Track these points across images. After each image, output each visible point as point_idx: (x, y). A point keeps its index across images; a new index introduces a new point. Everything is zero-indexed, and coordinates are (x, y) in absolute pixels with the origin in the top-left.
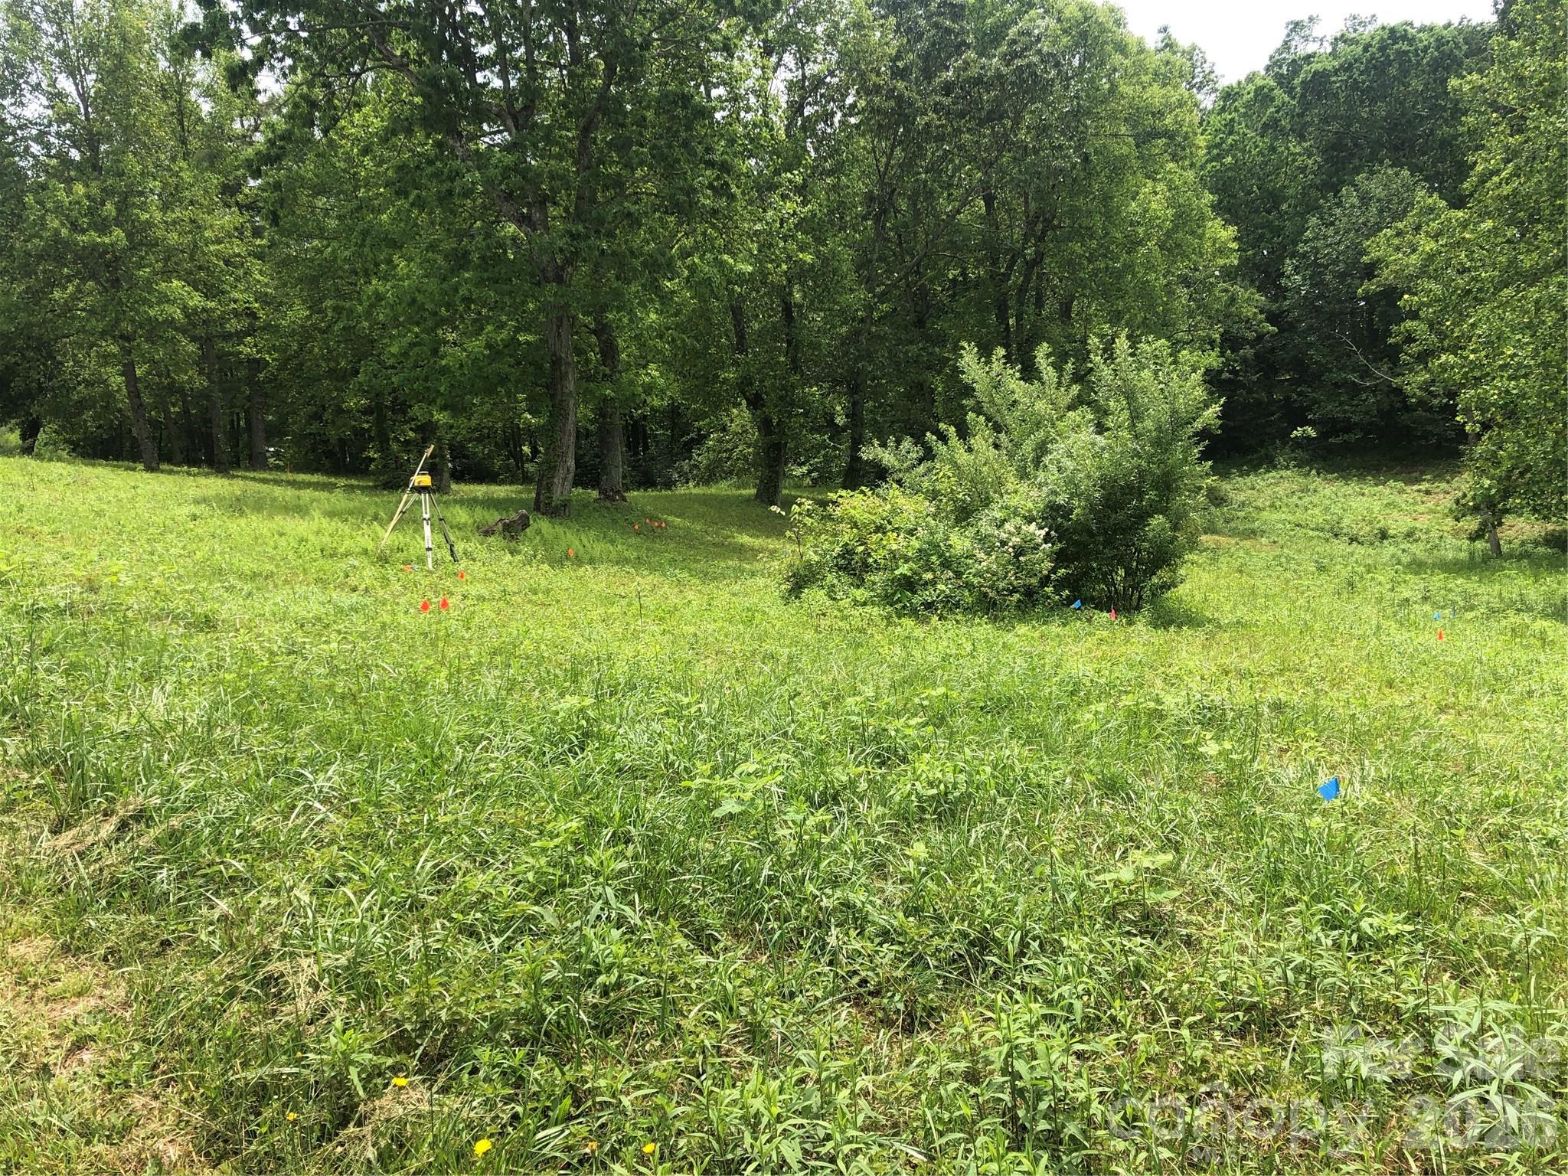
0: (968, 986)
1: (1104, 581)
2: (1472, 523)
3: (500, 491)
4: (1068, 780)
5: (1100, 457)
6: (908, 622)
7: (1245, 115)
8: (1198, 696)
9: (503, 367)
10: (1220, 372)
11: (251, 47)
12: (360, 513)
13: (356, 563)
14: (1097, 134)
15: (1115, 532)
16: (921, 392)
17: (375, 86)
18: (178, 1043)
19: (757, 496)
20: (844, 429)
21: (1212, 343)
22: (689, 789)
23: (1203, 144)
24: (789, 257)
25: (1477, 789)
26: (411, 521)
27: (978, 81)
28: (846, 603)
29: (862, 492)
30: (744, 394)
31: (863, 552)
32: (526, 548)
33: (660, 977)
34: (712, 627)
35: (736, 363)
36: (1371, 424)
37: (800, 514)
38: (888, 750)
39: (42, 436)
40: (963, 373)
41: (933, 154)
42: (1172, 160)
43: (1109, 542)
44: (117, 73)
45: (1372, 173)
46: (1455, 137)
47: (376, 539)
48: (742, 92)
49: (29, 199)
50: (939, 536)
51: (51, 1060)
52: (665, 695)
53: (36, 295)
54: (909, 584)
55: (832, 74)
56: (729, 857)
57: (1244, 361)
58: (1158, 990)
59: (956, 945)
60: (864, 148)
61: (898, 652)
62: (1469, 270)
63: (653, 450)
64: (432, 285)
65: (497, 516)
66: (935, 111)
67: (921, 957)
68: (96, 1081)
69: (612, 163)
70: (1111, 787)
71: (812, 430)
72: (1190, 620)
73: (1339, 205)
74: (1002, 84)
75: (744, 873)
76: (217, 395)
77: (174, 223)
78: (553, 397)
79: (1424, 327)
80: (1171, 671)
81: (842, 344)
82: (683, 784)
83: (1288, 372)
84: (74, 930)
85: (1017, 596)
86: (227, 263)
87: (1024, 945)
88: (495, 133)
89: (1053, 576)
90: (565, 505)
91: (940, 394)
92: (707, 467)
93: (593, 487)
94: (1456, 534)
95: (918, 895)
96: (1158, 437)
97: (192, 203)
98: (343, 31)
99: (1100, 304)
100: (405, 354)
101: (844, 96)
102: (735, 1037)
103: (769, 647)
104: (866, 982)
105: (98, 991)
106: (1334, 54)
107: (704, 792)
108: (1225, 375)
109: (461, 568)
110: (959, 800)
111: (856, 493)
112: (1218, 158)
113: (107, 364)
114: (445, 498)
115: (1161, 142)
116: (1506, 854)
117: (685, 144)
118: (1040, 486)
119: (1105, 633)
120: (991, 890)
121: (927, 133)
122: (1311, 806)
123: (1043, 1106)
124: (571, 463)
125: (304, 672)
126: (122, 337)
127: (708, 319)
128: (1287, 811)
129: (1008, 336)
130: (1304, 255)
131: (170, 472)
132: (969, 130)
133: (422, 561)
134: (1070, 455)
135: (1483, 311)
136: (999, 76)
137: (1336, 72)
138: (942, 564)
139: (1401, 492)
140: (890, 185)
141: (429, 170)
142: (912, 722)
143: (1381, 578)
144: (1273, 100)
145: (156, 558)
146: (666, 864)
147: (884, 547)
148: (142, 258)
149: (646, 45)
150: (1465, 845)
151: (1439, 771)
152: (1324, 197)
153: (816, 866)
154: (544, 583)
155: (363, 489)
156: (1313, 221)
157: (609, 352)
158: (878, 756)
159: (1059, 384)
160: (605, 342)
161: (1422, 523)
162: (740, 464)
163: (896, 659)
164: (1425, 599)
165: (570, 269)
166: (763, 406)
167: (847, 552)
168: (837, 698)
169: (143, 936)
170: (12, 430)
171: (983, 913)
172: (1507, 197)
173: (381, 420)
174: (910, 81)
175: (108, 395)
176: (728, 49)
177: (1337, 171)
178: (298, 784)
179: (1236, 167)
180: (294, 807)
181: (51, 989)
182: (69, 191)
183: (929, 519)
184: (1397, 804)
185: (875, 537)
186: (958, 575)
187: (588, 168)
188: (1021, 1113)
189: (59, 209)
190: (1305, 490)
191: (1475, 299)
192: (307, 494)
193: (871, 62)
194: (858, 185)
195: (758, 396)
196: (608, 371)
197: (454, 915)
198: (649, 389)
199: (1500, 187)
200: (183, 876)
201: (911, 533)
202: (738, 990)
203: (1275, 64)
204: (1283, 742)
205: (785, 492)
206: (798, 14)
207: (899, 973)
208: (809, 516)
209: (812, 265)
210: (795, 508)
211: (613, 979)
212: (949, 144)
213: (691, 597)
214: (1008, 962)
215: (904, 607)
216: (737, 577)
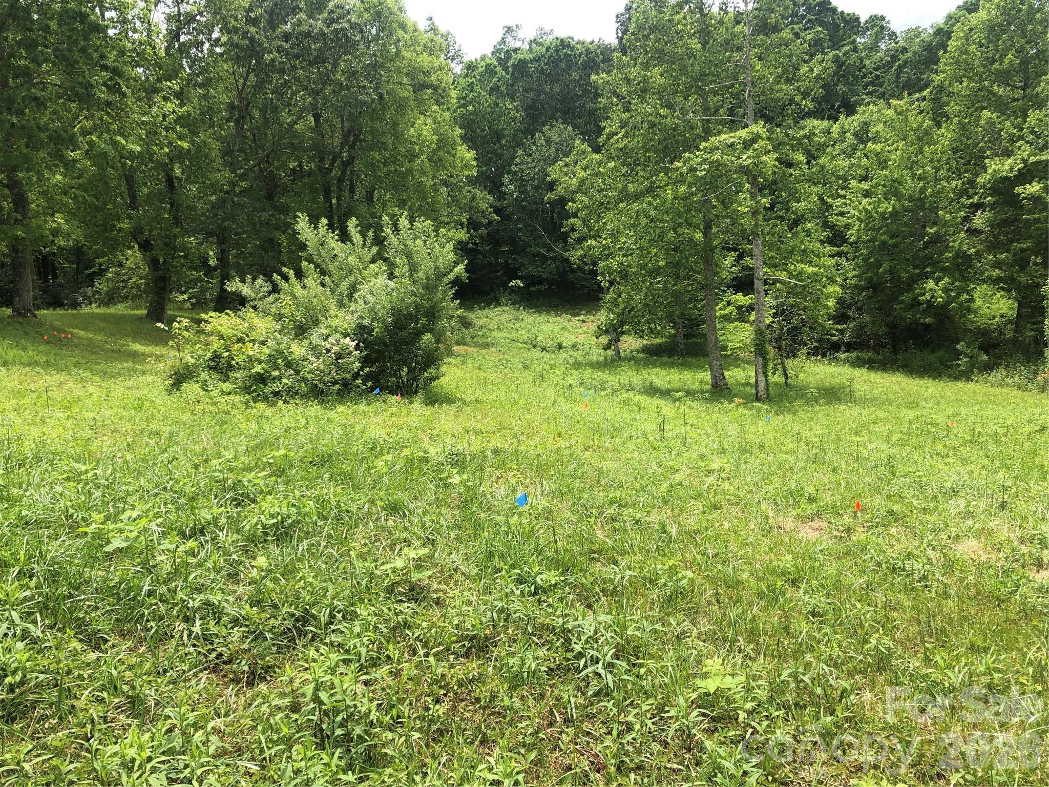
0: (294, 648)
1: (395, 375)
2: (604, 340)
4: (366, 506)
5: (391, 296)
6: (261, 406)
7: (480, 81)
8: (450, 447)
10: (467, 243)
14: (388, 81)
15: (401, 344)
16: (271, 245)
19: (148, 315)
20: (215, 268)
21: (462, 224)
22: (86, 533)
23: (455, 96)
24: (170, 143)
25: (602, 494)
27: (308, 35)
28: (215, 393)
29: (227, 314)
30: (136, 239)
31: (229, 357)
33: (58, 673)
34: (109, 412)
35: (129, 217)
36: (553, 279)
37: (180, 329)
38: (242, 495)
40: (299, 234)
41: (277, 81)
42: (436, 104)
43: (397, 351)
45: (552, 126)
46: (596, 110)
48: (130, 17)
50: (283, 346)
52: (66, 465)
54: (262, 379)
55: (201, 14)
56: (117, 580)
57: (481, 237)
58: (416, 635)
59: (286, 622)
60: (227, 71)
61: (253, 427)
62: (602, 190)
63: (60, 279)
66: (278, 51)
67: (261, 633)
69: (21, 58)
70: (394, 508)
71: (192, 268)
72: (448, 400)
73: (534, 143)
74: (324, 39)
75: (129, 590)
79: (580, 222)
80: (435, 432)
81: (212, 208)
82: (81, 530)
83: (507, 245)
85: (337, 387)
87: (331, 616)
89: (361, 373)
91: (284, 247)
92: (107, 293)
93: (8, 306)
94: (598, 346)
95: (259, 592)
96: (427, 283)
99: (393, 195)
101: (211, 32)
102: (119, 707)
103: (154, 426)
104: (222, 655)
106: (530, 50)
107: (98, 535)
108: (470, 246)
110: (291, 525)
111: (223, 315)
112: (464, 106)
115: (429, 91)
116: (615, 530)
117: (83, 50)
118: (353, 313)
119: (395, 409)
120: (311, 584)
121: (273, 66)
122: (512, 511)
123: (339, 719)
127: (106, 183)
128: (499, 515)
129: (331, 211)
130: (515, 173)
132: (302, 68)
134: (372, 293)
135: (609, 215)
136: (322, 34)
137: (531, 61)
138: (286, 365)
139: (569, 321)
140: (247, 99)
142: (260, 475)
143: (558, 372)
144: (496, 73)
146: (64, 590)
147: (243, 353)
150: (594, 527)
151: (583, 485)
152: (526, 138)
153: (185, 580)
156: (520, 152)
157: (20, 202)
158: (236, 500)
159: (364, 245)
160: (16, 195)
161: (581, 339)
162: (134, 291)
163: (251, 431)
164: (581, 384)
166: (151, 249)
167: (216, 357)
168: (206, 461)
171: (304, 598)
172: (621, 149)
174: (259, 28)
177: (533, 123)
179: (475, 113)
183: (276, 334)
184: (560, 506)
185: (236, 346)
186: (297, 372)
188: (324, 726)
190: (517, 319)
191: (606, 208)
193: (230, 10)
194: (223, 97)
195: (147, 242)
196: (19, 217)
198: (55, 232)
199: (619, 142)
201: (263, 343)
202: (122, 674)
203: (497, 51)
204: (498, 473)
205: (169, 312)
207: (245, 646)
208: (187, 330)
209: (189, 151)
210: (176, 325)
211: (18, 678)
212: (288, 76)
213: (92, 391)
214: (321, 629)
215: (259, 395)
216: (130, 375)
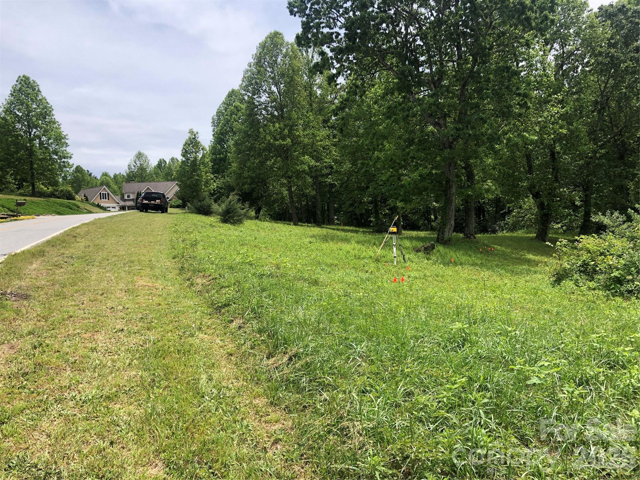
3: (422, 234)
6: (619, 299)
9: (426, 184)
11: (336, 68)
12: (369, 242)
13: (367, 261)
16: (622, 190)
17: (380, 78)
18: (311, 448)
19: (536, 237)
20: (580, 207)
22: (513, 370)
24: (555, 132)
26: (388, 246)
28: (584, 288)
29: (593, 236)
30: (531, 192)
31: (594, 265)
32: (434, 258)
34: (517, 296)
35: (528, 179)
37: (561, 246)
38: (614, 361)
39: (261, 213)
41: (629, 80)
44: (291, 84)
47: (375, 252)
48: (534, 62)
49: (261, 130)
51: (267, 446)
52: (498, 325)
53: (262, 163)
54: (619, 281)
55: (577, 49)
56: (535, 404)
60: (593, 81)
63: (487, 216)
64: (399, 152)
65: (421, 244)
68: (282, 457)
69: (474, 98)
71: (564, 208)
75: (543, 412)
76: (318, 197)
77: (307, 135)
78: (446, 195)
81: (580, 169)
82: (510, 367)
84: (274, 397)
86: (324, 148)
88: (425, 91)
90: (450, 240)
92: (512, 224)
93: (461, 233)
97: (313, 127)
98: (369, 58)
100: (388, 180)
101: (584, 59)
103: (546, 306)
105: (282, 421)
107: (521, 372)
109: (407, 265)
111: (590, 237)
113: (283, 187)
114: (400, 236)
117: (507, 87)
121: (627, 71)
124: (453, 222)
125: (351, 304)
126: (288, 177)
127: (515, 160)
131: (302, 226)
133: (393, 262)
138: (637, 272)
141: (400, 107)
142: (626, 349)
145: (298, 257)
146: (505, 403)
147: (605, 262)
148: (296, 148)
149: (491, 48)
154: (441, 273)
155: (369, 232)
157: (470, 176)
158: (609, 364)
160: (469, 172)
162: (528, 223)
163: (613, 317)
165: (455, 143)
166: (540, 197)
167: (585, 264)
169: (297, 403)
170: (252, 211)
173: (376, 206)
174: (617, 48)
175: (283, 198)
176: (528, 45)
178: (350, 349)
180: (349, 358)
181: (267, 418)
182: (274, 126)
183: (630, 250)
185: (600, 258)
187: (464, 101)
189: (270, 133)
192: (350, 234)
193: (598, 42)
194: (590, 97)
195: (538, 193)
196: (470, 184)
197: (414, 412)
198: (488, 191)
200: (311, 381)
201: (620, 256)
205: (550, 235)
206: (561, 26)
208: (565, 247)
209: (566, 134)
210: (558, 243)
213: (507, 282)
215: (616, 292)
216: (528, 274)
